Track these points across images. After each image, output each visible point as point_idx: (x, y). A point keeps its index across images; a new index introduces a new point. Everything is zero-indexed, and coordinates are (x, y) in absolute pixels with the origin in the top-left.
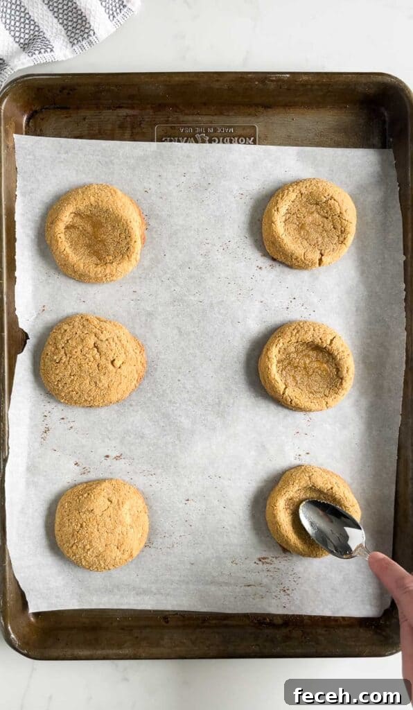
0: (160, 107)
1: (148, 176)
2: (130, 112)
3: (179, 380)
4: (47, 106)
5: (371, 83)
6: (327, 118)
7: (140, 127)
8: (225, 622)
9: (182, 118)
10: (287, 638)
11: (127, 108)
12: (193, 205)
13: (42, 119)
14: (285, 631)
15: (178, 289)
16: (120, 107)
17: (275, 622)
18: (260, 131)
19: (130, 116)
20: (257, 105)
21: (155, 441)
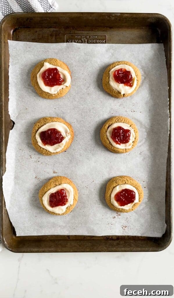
0: (67, 27)
1: (63, 57)
2: (55, 29)
3: (77, 141)
4: (21, 27)
5: (153, 17)
6: (135, 33)
7: (59, 35)
8: (93, 238)
9: (76, 32)
10: (118, 244)
11: (53, 28)
12: (82, 68)
13: (19, 32)
14: (117, 242)
15: (76, 103)
16: (51, 27)
17: (113, 238)
18: (107, 38)
19: (55, 31)
20: (107, 27)
21: (67, 165)
